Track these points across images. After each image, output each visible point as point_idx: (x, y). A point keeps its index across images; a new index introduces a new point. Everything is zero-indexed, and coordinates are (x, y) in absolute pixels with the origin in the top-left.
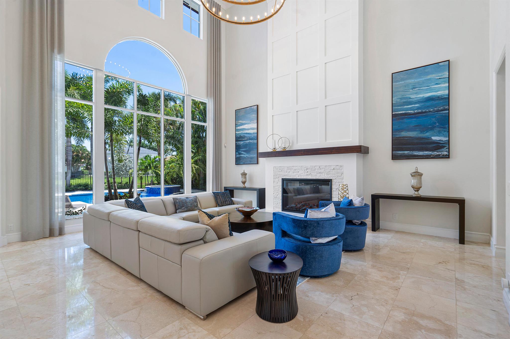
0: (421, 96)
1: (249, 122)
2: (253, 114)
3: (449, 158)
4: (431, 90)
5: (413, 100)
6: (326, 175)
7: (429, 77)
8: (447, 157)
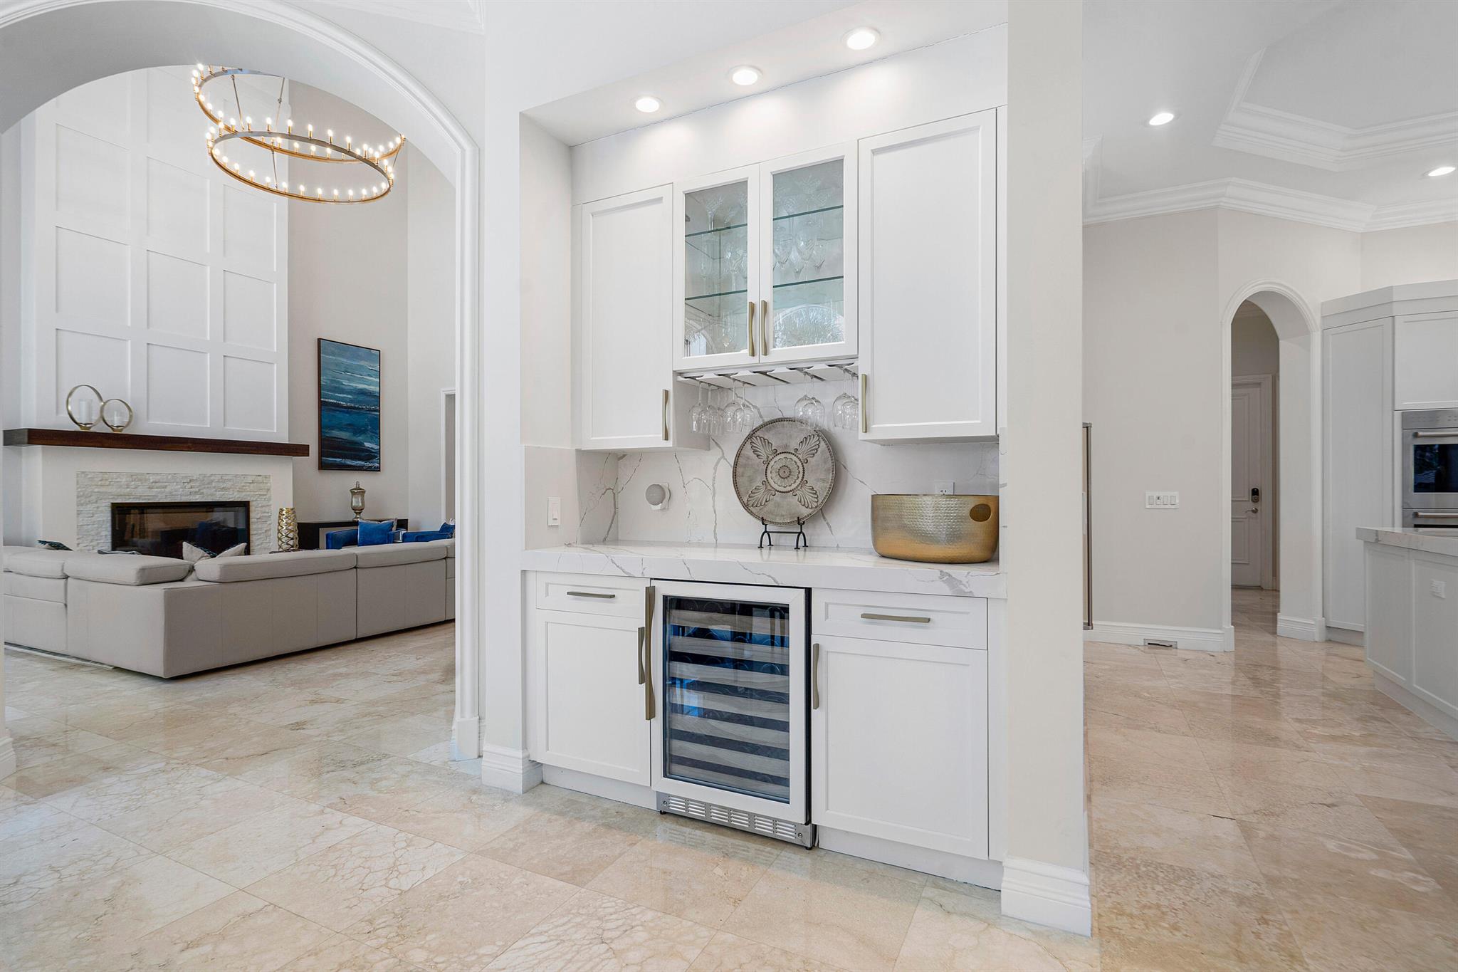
0: (354, 385)
3: (379, 471)
4: (365, 382)
5: (346, 388)
6: (236, 494)
7: (362, 363)
8: (378, 469)
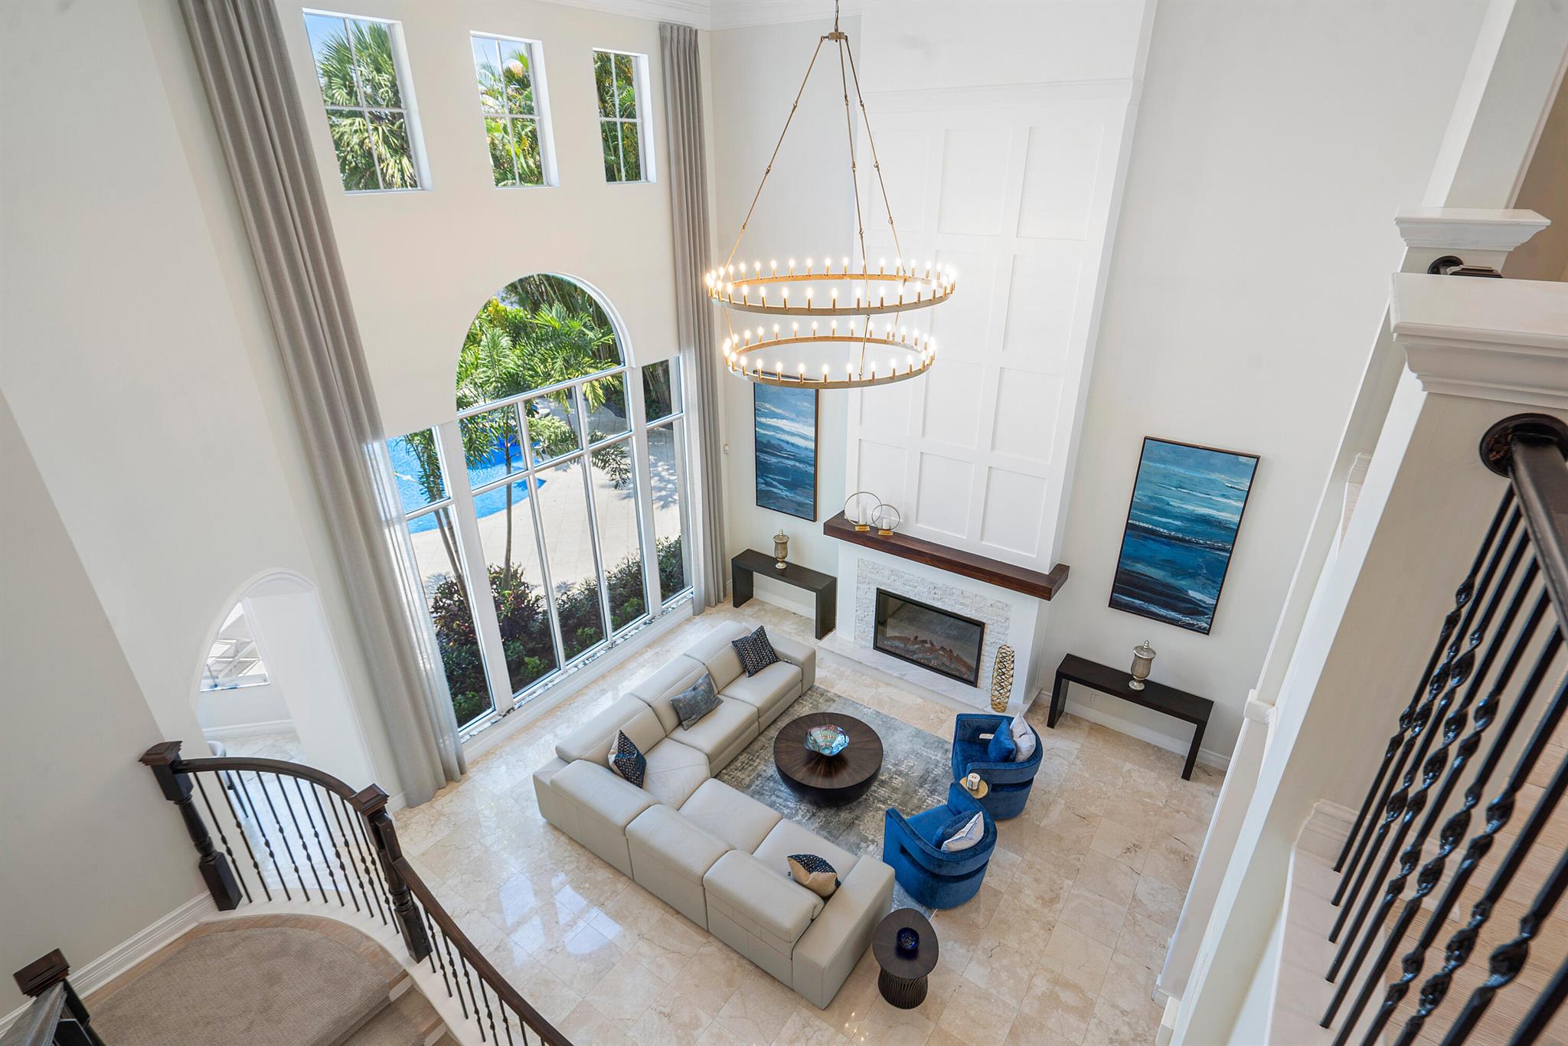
1: (793, 416)
2: (807, 402)
3: (1208, 634)
5: (1174, 510)
6: (974, 612)
